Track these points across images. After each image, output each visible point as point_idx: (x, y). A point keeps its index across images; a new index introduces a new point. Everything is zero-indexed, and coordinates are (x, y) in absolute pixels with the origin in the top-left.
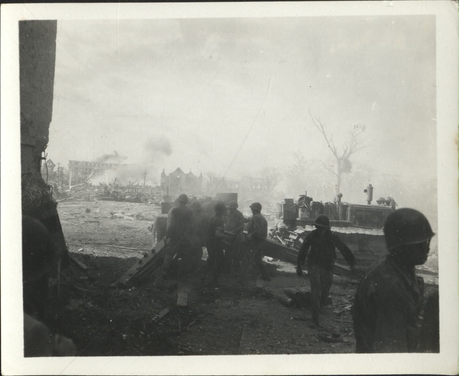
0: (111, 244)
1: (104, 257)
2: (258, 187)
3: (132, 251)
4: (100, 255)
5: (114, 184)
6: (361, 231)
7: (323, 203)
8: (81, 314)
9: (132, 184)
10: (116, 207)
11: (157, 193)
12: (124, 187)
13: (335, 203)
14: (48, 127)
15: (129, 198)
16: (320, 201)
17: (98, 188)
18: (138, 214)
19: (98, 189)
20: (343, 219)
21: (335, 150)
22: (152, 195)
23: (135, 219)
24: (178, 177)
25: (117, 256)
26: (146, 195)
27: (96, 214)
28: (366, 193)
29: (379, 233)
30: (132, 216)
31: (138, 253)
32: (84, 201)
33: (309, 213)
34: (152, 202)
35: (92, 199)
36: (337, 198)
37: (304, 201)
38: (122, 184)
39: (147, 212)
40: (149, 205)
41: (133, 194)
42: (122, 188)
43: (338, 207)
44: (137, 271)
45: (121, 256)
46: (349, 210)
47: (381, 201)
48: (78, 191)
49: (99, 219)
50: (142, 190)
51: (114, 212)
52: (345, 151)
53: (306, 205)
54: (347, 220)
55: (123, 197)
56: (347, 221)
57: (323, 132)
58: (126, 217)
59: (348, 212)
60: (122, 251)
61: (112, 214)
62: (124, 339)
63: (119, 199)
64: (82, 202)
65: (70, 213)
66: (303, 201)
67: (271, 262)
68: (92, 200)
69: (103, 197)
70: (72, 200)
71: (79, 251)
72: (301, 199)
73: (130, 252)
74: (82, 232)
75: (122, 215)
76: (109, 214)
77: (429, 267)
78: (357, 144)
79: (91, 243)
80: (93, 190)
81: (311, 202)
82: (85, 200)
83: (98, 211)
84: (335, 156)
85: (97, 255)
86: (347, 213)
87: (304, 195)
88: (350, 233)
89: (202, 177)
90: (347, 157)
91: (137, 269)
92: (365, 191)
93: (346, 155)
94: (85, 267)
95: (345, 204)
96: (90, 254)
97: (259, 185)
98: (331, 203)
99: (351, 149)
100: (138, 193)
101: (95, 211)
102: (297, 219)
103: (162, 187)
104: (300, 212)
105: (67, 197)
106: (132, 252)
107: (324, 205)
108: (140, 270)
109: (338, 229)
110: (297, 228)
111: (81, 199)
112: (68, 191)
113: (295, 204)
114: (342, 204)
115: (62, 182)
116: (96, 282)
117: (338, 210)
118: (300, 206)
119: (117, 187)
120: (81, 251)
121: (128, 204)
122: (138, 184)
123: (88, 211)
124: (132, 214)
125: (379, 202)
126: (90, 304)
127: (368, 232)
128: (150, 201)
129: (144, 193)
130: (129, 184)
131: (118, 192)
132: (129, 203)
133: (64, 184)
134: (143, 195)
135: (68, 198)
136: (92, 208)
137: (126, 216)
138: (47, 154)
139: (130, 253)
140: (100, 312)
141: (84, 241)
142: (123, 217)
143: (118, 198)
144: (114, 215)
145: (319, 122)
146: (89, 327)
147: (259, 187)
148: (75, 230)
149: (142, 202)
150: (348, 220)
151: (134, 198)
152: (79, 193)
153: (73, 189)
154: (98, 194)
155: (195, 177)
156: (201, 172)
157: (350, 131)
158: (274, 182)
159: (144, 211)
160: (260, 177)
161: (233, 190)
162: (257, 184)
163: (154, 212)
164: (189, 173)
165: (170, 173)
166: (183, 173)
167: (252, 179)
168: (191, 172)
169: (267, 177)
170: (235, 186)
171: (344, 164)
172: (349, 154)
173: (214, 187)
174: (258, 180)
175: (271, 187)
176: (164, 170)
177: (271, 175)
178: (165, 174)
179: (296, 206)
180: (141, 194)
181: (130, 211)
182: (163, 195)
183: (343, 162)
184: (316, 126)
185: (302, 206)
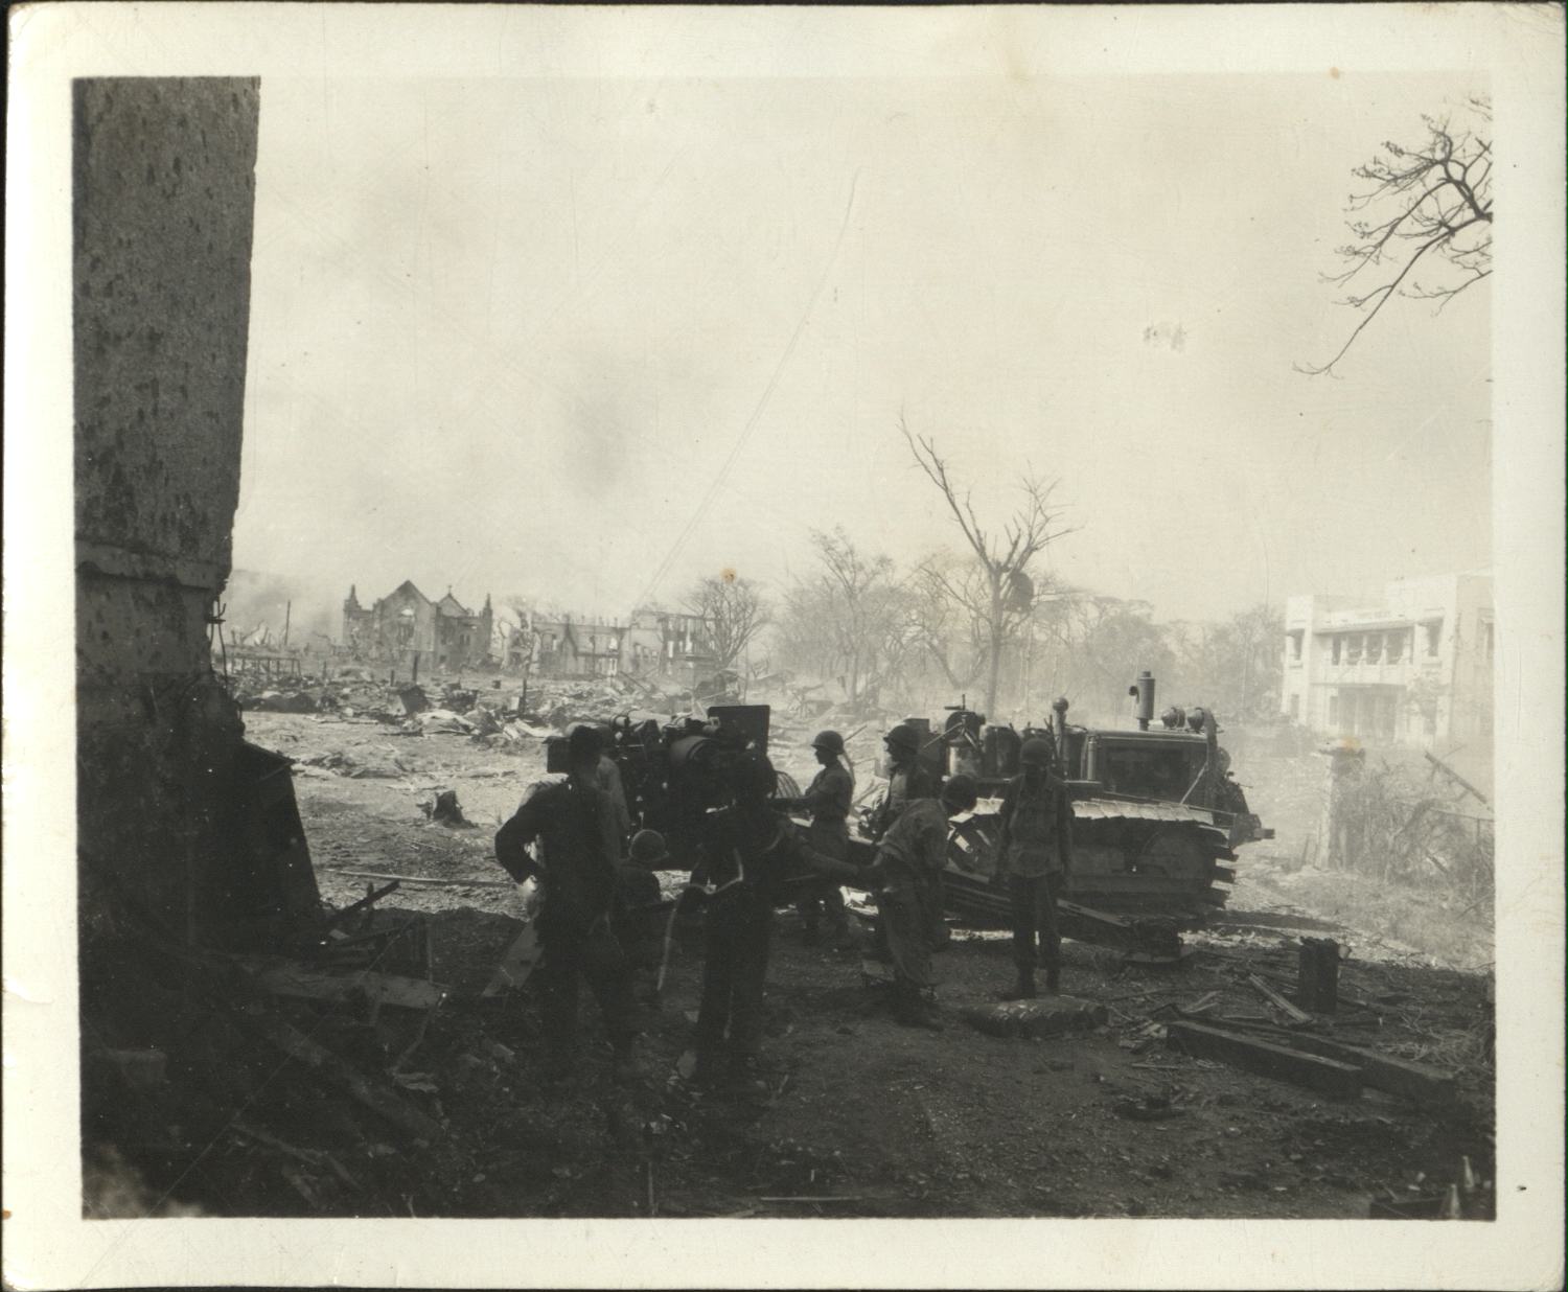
0: (340, 866)
2: (684, 646)
3: (422, 886)
6: (1128, 808)
7: (1015, 728)
9: (243, 639)
11: (344, 674)
13: (1050, 727)
14: (229, 524)
18: (335, 756)
20: (1072, 776)
21: (980, 539)
22: (329, 682)
23: (334, 774)
24: (407, 613)
26: (310, 683)
28: (1135, 697)
29: (1178, 814)
30: (319, 763)
31: (448, 891)
33: (978, 761)
34: (359, 712)
36: (1055, 714)
37: (962, 726)
39: (359, 748)
40: (352, 720)
41: (264, 679)
43: (1058, 739)
46: (1089, 748)
47: (1174, 720)
52: (1015, 545)
53: (969, 739)
54: (1085, 777)
56: (1086, 782)
57: (945, 484)
59: (1087, 756)
66: (959, 724)
67: (863, 907)
72: (953, 720)
73: (421, 891)
77: (1309, 906)
78: (1047, 520)
81: (983, 728)
84: (982, 561)
86: (1083, 758)
87: (959, 708)
88: (1101, 816)
89: (491, 615)
90: (1019, 564)
92: (1133, 691)
93: (1016, 557)
95: (1078, 730)
97: (688, 638)
98: (1040, 730)
99: (1030, 536)
100: (276, 674)
103: (351, 649)
104: (953, 759)
107: (1021, 735)
113: (937, 734)
114: (1070, 730)
117: (1061, 749)
118: (953, 741)
124: (313, 756)
125: (1170, 721)
127: (1148, 813)
128: (349, 706)
129: (297, 673)
130: (230, 642)
134: (298, 680)
138: (225, 605)
145: (931, 453)
147: (689, 646)
149: (323, 711)
150: (1089, 780)
151: (293, 695)
155: (466, 612)
156: (489, 596)
157: (1024, 480)
158: (739, 628)
159: (348, 742)
160: (693, 614)
161: (604, 656)
162: (681, 636)
163: (385, 747)
164: (445, 599)
165: (375, 601)
166: (425, 599)
167: (663, 619)
168: (450, 596)
169: (717, 612)
170: (609, 642)
171: (1010, 586)
172: (1025, 551)
173: (537, 646)
174: (686, 623)
175: (729, 646)
176: (353, 589)
177: (729, 603)
178: (357, 602)
179: (941, 739)
180: (290, 678)
181: (301, 744)
182: (369, 679)
183: (1008, 578)
184: (923, 464)
185: (958, 740)
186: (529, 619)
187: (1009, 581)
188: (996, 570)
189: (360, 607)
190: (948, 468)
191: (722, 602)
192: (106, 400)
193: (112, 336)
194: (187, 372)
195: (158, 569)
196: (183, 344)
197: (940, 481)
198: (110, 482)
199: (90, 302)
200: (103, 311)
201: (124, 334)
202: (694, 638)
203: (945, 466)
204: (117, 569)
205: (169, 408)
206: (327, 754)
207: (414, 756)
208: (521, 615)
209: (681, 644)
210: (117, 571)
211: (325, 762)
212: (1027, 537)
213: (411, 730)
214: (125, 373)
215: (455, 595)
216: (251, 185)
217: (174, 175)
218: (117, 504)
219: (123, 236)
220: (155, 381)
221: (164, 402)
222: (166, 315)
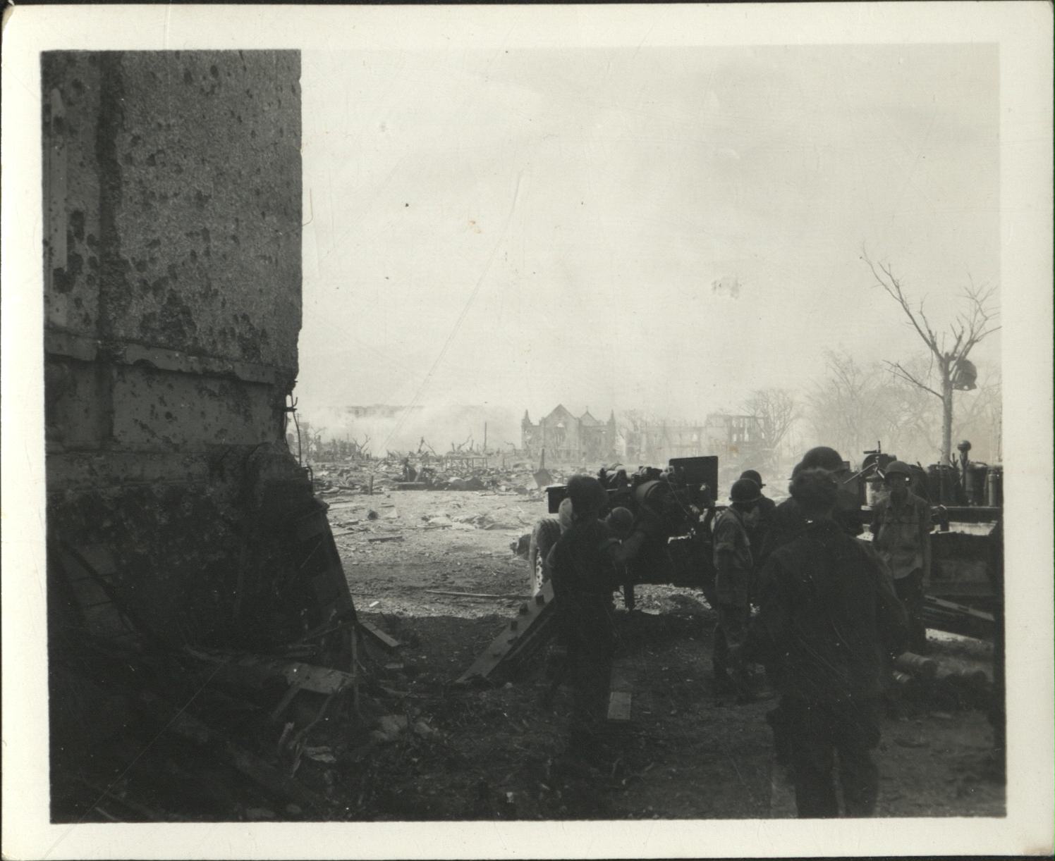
0: (437, 587)
1: (428, 618)
2: (744, 437)
3: (483, 600)
4: (419, 613)
5: (420, 451)
7: (922, 466)
8: (409, 750)
9: (459, 447)
10: (432, 503)
11: (516, 466)
12: (441, 456)
14: (296, 340)
15: (457, 480)
16: (915, 463)
17: (385, 464)
18: (481, 516)
19: (386, 466)
20: (975, 504)
21: (932, 337)
22: (505, 471)
23: (476, 528)
24: (560, 425)
25: (454, 614)
26: (492, 472)
27: (391, 523)
30: (470, 521)
31: (499, 603)
32: (360, 494)
34: (508, 488)
35: (377, 488)
37: (876, 465)
38: (436, 452)
39: (499, 510)
40: (503, 493)
41: (464, 471)
42: (439, 460)
43: (961, 473)
44: (510, 646)
45: (462, 612)
46: (990, 480)
48: (344, 474)
49: (399, 532)
50: (481, 460)
51: (429, 514)
52: (960, 339)
55: (443, 480)
56: (988, 507)
57: (901, 298)
58: (457, 525)
59: (987, 486)
60: (461, 602)
61: (425, 519)
62: (510, 801)
63: (436, 485)
64: (357, 498)
65: (337, 523)
66: (874, 464)
68: (379, 491)
69: (401, 483)
70: (334, 493)
71: (372, 607)
72: (868, 461)
73: (480, 603)
74: (369, 565)
75: (444, 521)
76: (420, 520)
78: (986, 319)
79: (392, 588)
80: (376, 470)
82: (363, 491)
83: (393, 514)
84: (934, 353)
85: (411, 614)
86: (985, 488)
87: (875, 452)
89: (614, 423)
90: (964, 353)
91: (510, 642)
93: (960, 348)
94: (391, 641)
95: (980, 466)
96: (398, 612)
97: (746, 432)
98: (945, 466)
99: (972, 331)
100: (473, 468)
101: (386, 516)
102: (864, 508)
103: (525, 450)
104: (869, 492)
105: (324, 488)
106: (485, 603)
107: (927, 471)
108: (515, 643)
109: (966, 526)
110: (865, 529)
111: (355, 491)
112: (323, 475)
113: (856, 472)
115: (308, 456)
116: (422, 674)
117: (964, 480)
118: (868, 478)
119: (425, 458)
120: (376, 606)
121: (457, 495)
122: (471, 449)
123: (373, 516)
124: (467, 517)
126: (424, 727)
128: (505, 485)
129: (487, 467)
130: (452, 450)
131: (432, 470)
132: (457, 492)
133: (312, 459)
134: (485, 471)
135: (327, 489)
136: (380, 509)
137: (455, 521)
138: (297, 398)
139: (480, 606)
140: (445, 742)
141: (376, 584)
142: (451, 526)
143: (433, 482)
144: (430, 522)
145: (890, 275)
146: (427, 777)
147: (747, 437)
148: (352, 561)
149: (486, 489)
150: (990, 505)
151: (469, 479)
152: (347, 478)
153: (333, 468)
154: (387, 477)
155: (598, 422)
156: (612, 411)
157: (966, 289)
158: (781, 423)
159: (493, 507)
160: (748, 415)
161: (688, 446)
162: (741, 430)
163: (516, 510)
164: (584, 415)
165: (540, 419)
166: (571, 415)
167: (728, 419)
168: (587, 413)
169: (765, 412)
170: (692, 437)
171: (957, 370)
172: (968, 344)
173: (644, 443)
174: (744, 421)
175: (774, 435)
176: (527, 413)
177: (773, 405)
178: (529, 421)
179: (859, 476)
180: (480, 470)
181: (463, 509)
182: (531, 469)
183: (955, 364)
184: (883, 284)
185: (873, 476)
186: (639, 423)
187: (956, 367)
188: (944, 361)
189: (531, 424)
190: (902, 285)
191: (768, 405)
192: (156, 243)
193: (157, 195)
194: (238, 225)
195: (215, 366)
196: (232, 205)
197: (897, 295)
198: (165, 303)
199: (133, 169)
200: (147, 176)
201: (171, 193)
202: (749, 432)
203: (900, 284)
204: (174, 366)
205: (221, 251)
206: (476, 515)
207: (534, 514)
208: (634, 422)
209: (741, 435)
210: (174, 368)
211: (474, 520)
212: (970, 333)
213: (537, 498)
214: (173, 223)
215: (590, 412)
216: (297, 91)
217: (211, 78)
218: (174, 319)
219: (161, 121)
220: (206, 232)
221: (215, 247)
222: (212, 183)
